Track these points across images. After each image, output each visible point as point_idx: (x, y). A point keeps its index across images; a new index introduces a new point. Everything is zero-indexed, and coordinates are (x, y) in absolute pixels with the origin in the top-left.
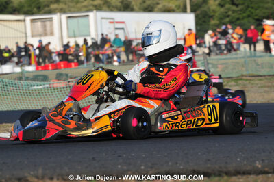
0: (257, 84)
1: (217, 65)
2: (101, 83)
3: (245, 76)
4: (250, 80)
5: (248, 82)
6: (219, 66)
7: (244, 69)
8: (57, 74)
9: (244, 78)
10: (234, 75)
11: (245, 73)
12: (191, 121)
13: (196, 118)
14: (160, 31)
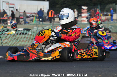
2: (49, 36)
12: (88, 54)
13: (90, 53)
14: (69, 13)
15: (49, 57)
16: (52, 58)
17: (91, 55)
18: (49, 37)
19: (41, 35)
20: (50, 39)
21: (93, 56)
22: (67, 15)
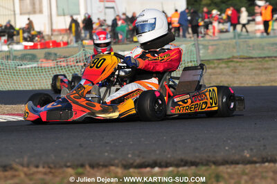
0: (248, 66)
1: (208, 46)
2: (113, 67)
3: (237, 58)
4: (241, 62)
5: (238, 64)
6: (210, 47)
7: (235, 51)
8: (46, 53)
9: (235, 60)
10: (225, 57)
11: (236, 55)
12: (198, 104)
13: (201, 102)
14: (155, 18)
15: (114, 111)
16: (120, 115)
17: (204, 106)
18: (112, 70)
19: (97, 67)
20: (117, 73)
21: (208, 107)
22: (153, 21)
